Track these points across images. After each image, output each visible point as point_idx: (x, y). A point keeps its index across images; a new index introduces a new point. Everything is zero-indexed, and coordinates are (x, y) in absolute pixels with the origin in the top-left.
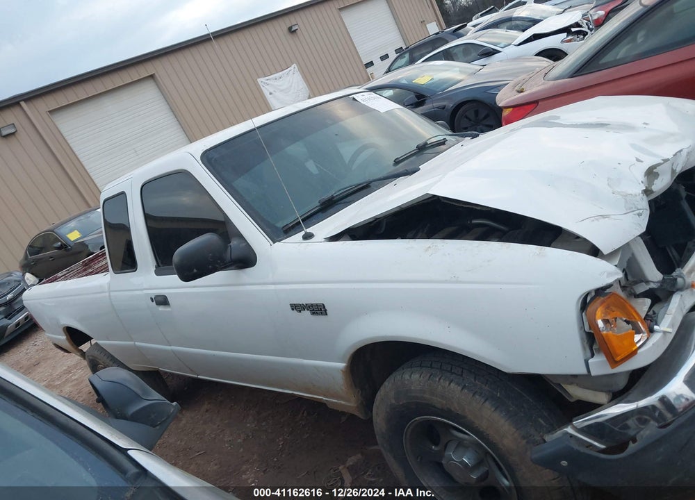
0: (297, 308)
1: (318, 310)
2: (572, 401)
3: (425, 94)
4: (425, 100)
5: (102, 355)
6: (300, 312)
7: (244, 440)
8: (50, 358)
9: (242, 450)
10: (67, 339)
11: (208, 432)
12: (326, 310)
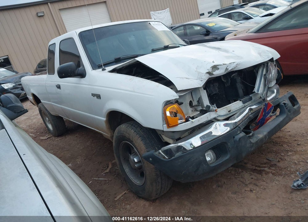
0: (93, 95)
1: (99, 97)
2: (163, 141)
3: (210, 31)
4: (210, 33)
5: (43, 107)
6: (94, 97)
7: (83, 148)
8: (33, 109)
9: (81, 151)
10: (33, 98)
11: (73, 144)
12: (100, 97)
